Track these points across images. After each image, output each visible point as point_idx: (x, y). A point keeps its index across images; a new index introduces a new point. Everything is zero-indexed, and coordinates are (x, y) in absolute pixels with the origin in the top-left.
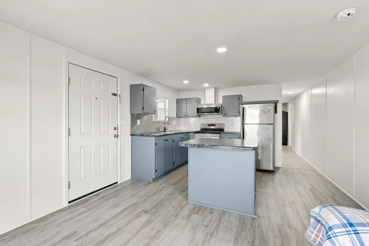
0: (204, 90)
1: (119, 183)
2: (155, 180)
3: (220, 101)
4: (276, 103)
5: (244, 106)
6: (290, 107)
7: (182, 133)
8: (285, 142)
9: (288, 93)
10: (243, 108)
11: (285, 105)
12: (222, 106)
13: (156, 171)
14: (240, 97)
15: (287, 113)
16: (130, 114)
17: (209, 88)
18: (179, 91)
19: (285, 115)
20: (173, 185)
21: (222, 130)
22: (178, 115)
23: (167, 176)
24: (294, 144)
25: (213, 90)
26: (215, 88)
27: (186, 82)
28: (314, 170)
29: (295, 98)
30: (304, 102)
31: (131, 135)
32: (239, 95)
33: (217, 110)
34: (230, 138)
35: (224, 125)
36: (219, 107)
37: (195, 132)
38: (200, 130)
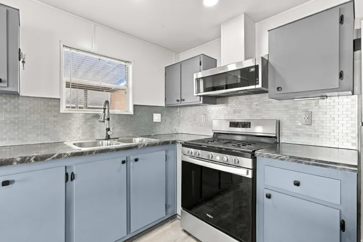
22: (168, 102)
34: (297, 184)
35: (279, 124)
36: (256, 67)
37: (185, 145)
38: (212, 134)
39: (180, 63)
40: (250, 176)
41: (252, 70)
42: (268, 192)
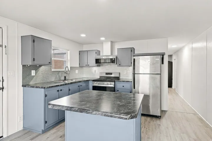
0: (102, 43)
1: (4, 136)
2: (44, 132)
3: (116, 53)
4: (163, 55)
5: (134, 57)
6: (174, 57)
7: (80, 82)
8: (170, 85)
9: (173, 46)
10: (134, 59)
11: (170, 56)
12: (117, 57)
13: (46, 122)
14: (132, 50)
15: (172, 62)
16: (22, 66)
17: (105, 41)
18: (81, 44)
19: (170, 64)
20: (61, 137)
21: (118, 78)
22: (80, 65)
23: (59, 126)
24: (177, 87)
25: (109, 44)
26: (112, 42)
27: (83, 35)
28: (195, 114)
29: (178, 51)
30: (186, 54)
31: (23, 86)
32: (131, 48)
33: (113, 61)
34: (123, 86)
35: (120, 73)
36: (115, 59)
37: (94, 81)
38: (99, 77)
39: (87, 51)
40: (114, 86)
41: (114, 59)
42: (118, 90)
